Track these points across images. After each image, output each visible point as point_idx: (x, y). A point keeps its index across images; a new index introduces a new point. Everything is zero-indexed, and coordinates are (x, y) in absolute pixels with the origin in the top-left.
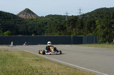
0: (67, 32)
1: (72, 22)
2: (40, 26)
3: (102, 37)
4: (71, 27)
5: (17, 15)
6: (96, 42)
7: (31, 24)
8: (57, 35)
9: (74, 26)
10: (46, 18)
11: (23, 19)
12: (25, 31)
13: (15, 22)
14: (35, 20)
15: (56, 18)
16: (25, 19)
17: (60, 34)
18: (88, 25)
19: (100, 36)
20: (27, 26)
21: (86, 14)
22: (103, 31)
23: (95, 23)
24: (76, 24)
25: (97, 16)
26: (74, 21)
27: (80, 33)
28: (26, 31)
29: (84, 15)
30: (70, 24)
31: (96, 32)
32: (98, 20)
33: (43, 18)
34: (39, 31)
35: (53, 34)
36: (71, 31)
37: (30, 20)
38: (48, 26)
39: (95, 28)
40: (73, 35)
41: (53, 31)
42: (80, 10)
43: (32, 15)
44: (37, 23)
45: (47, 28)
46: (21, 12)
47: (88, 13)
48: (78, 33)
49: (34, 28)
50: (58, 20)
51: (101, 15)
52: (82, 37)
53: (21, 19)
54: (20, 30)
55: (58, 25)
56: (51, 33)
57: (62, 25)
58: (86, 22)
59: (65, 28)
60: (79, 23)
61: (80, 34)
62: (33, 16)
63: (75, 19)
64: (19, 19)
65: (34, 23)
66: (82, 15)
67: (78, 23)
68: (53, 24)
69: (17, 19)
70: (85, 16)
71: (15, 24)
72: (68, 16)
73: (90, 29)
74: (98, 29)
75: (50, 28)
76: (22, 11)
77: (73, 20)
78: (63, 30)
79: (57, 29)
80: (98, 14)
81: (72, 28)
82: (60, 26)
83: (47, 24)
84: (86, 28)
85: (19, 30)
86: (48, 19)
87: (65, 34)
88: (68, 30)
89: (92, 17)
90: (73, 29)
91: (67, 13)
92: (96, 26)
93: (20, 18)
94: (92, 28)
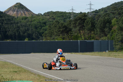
0: (72, 36)
1: (79, 21)
2: (36, 28)
3: (119, 42)
4: (78, 28)
5: (5, 12)
6: (112, 49)
7: (24, 24)
8: (59, 39)
9: (82, 28)
10: (44, 17)
11: (14, 17)
12: (15, 34)
13: (2, 21)
14: (29, 20)
15: (58, 17)
16: (16, 17)
17: (63, 39)
18: (100, 25)
19: (118, 40)
20: (19, 27)
21: (99, 10)
22: (122, 33)
23: (110, 23)
24: (84, 24)
25: (113, 14)
26: (82, 20)
27: (90, 36)
28: (17, 34)
29: (96, 12)
30: (77, 24)
31: (111, 35)
32: (115, 19)
33: (41, 16)
34: (36, 34)
35: (53, 39)
36: (78, 34)
37: (23, 19)
38: (47, 27)
39: (111, 29)
40: (81, 39)
41: (54, 34)
42: (90, 4)
43: (25, 11)
44: (32, 23)
45: (46, 30)
46: (10, 8)
47: (102, 9)
48: (88, 37)
49: (28, 30)
50: (61, 18)
51: (119, 11)
52: (93, 43)
53: (11, 18)
54: (9, 33)
55: (60, 26)
56: (51, 36)
57: (65, 26)
58: (99, 21)
59: (70, 30)
60: (89, 23)
61: (90, 38)
62: (26, 13)
63: (83, 18)
64: (7, 18)
65: (28, 24)
66: (94, 11)
67: (87, 23)
68: (54, 25)
69: (4, 17)
70: (98, 12)
71: (2, 24)
72: (75, 13)
73: (104, 31)
74: (114, 31)
75: (50, 30)
76: (12, 7)
77: (80, 19)
78: (67, 33)
79: (59, 31)
80: (115, 10)
81: (79, 30)
82: (64, 27)
83: (47, 24)
84: (98, 30)
85: (7, 33)
86: (48, 17)
87: (70, 39)
88: (74, 32)
89: (107, 14)
90: (81, 31)
91: (73, 10)
92: (112, 27)
93: (9, 16)
94: (106, 30)
